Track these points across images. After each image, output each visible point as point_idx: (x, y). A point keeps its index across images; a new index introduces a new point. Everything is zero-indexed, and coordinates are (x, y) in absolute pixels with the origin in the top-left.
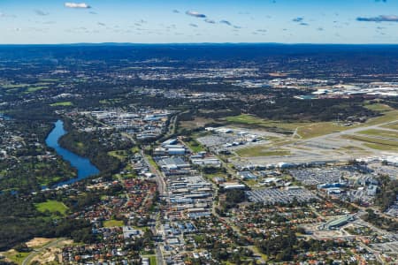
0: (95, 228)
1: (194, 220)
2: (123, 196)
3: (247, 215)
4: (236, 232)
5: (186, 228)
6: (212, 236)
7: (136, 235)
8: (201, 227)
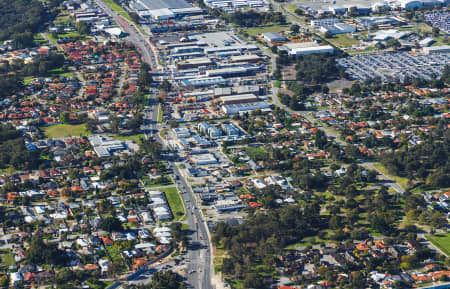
0: (30, 140)
1: (237, 118)
2: (69, 76)
3: (349, 105)
4: (333, 138)
5: (224, 134)
6: (284, 147)
7: (122, 150)
8: (257, 131)
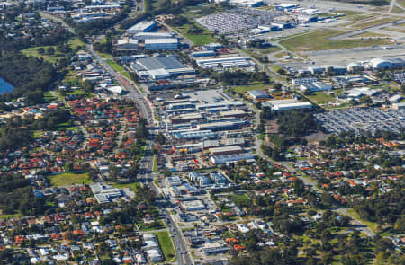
0: (37, 187)
1: (224, 168)
2: (75, 130)
3: (325, 156)
4: (310, 186)
5: (212, 182)
6: (266, 195)
7: (120, 197)
8: (242, 179)
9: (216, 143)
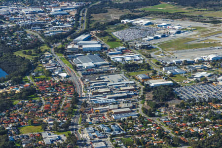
0: (11, 135)
1: (120, 122)
2: (37, 99)
3: (178, 114)
4: (168, 132)
5: (112, 130)
6: (142, 138)
7: (58, 140)
8: (129, 129)
9: (116, 106)
